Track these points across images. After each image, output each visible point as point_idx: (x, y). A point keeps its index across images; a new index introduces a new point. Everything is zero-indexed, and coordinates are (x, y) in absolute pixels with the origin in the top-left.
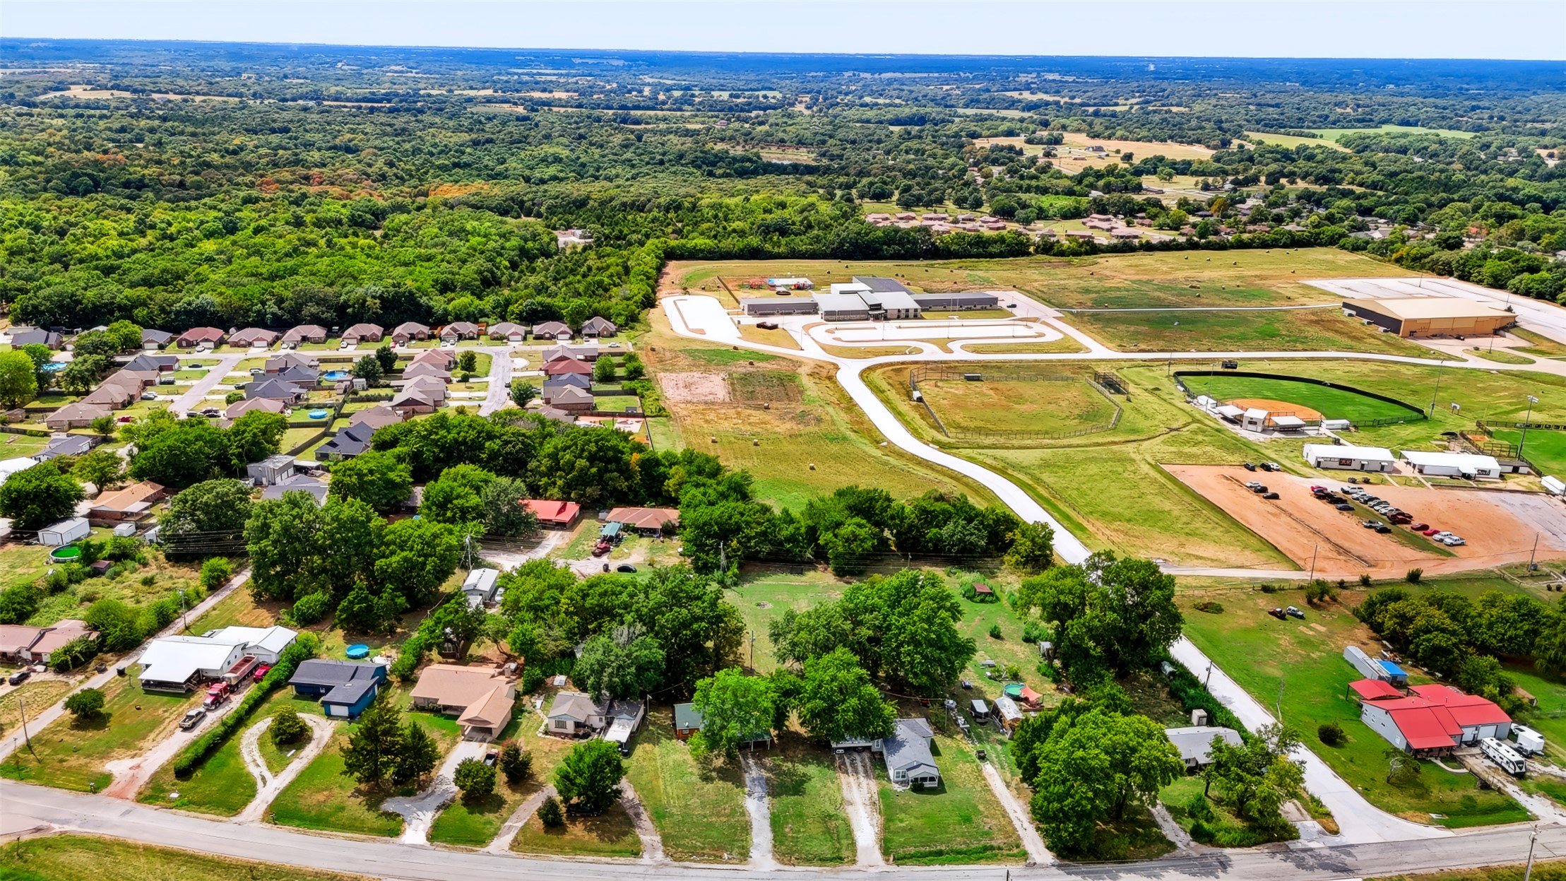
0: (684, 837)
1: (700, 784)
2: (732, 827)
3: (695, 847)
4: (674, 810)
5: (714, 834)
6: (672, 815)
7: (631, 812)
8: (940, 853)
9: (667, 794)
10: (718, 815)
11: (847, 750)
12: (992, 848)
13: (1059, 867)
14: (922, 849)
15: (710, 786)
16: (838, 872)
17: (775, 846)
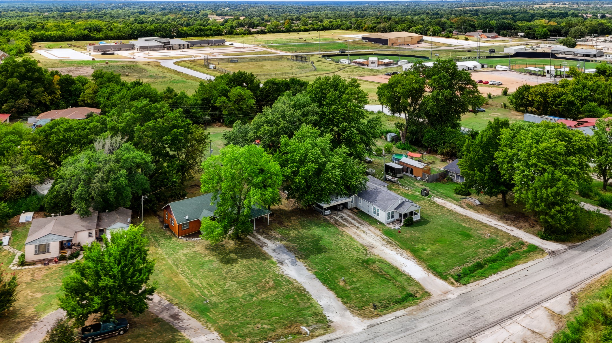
0: (244, 325)
1: (226, 268)
2: (287, 297)
3: (264, 331)
4: (215, 299)
5: (274, 310)
6: (215, 305)
7: (165, 316)
8: (479, 266)
9: (197, 286)
10: (265, 290)
11: (334, 209)
12: (508, 251)
13: (571, 248)
14: (466, 266)
15: (235, 267)
16: (425, 308)
17: (345, 303)
